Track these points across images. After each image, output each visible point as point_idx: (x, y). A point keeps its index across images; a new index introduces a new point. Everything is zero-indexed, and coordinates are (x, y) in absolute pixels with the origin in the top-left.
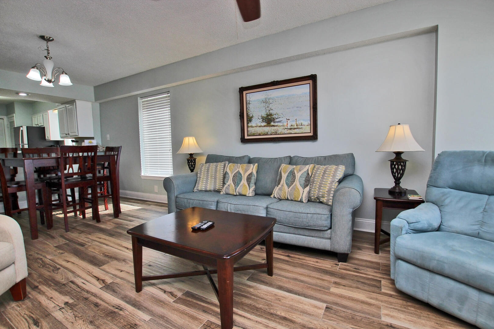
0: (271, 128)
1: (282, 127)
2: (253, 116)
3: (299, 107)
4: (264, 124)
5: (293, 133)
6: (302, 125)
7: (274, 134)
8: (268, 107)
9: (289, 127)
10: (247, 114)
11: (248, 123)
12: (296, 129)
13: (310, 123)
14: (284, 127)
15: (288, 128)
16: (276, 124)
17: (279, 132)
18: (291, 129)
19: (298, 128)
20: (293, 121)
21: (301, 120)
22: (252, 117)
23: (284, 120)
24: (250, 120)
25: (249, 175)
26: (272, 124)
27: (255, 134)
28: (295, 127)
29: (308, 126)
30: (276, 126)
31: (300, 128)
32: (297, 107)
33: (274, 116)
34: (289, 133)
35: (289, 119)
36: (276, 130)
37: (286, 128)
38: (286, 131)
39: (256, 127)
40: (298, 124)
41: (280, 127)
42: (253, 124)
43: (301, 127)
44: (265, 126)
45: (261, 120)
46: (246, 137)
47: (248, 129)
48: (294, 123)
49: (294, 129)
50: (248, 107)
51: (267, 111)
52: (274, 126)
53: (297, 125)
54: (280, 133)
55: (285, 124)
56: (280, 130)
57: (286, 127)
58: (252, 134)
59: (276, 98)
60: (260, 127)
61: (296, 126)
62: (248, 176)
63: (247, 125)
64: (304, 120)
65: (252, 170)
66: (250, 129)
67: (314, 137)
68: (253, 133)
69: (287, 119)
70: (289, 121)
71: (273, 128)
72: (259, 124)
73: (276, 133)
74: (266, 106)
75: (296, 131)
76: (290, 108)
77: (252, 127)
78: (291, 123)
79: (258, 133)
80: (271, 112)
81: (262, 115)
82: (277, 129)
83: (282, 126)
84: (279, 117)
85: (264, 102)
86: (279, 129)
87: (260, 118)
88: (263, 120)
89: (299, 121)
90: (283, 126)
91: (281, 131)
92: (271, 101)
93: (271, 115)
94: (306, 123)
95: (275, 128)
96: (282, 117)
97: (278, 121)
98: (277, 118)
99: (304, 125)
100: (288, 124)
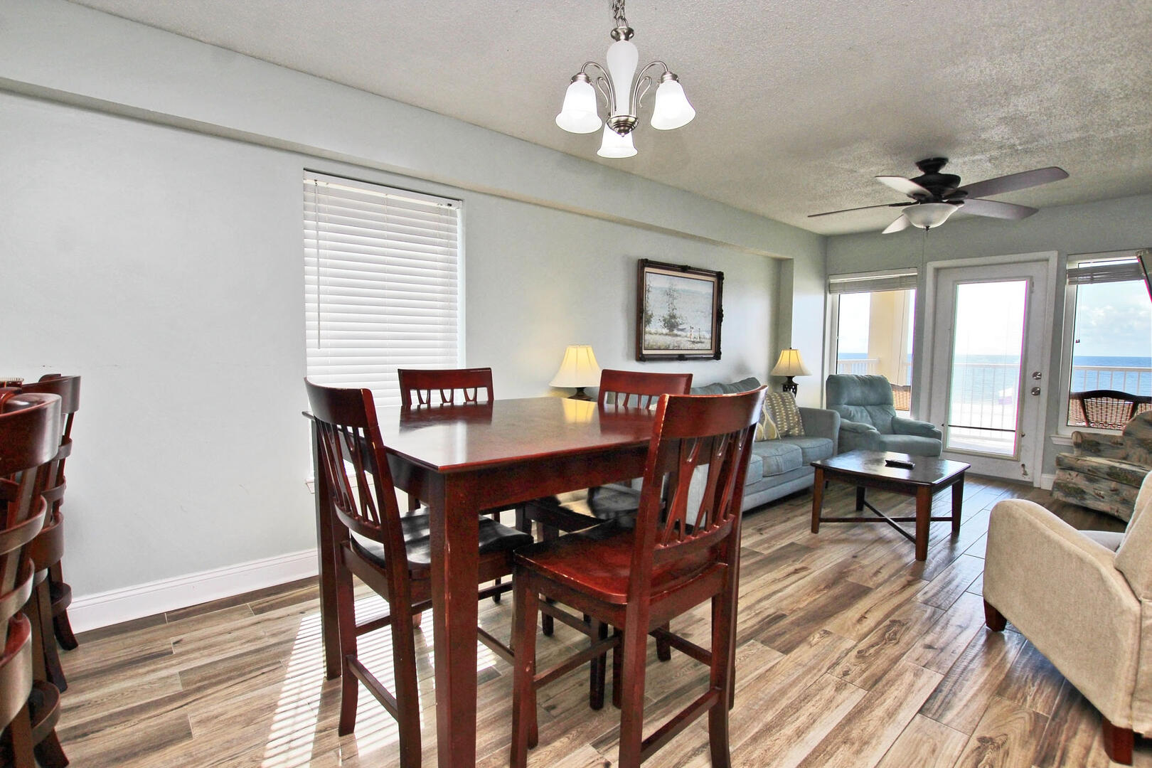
0: (674, 338)
1: (686, 339)
2: (652, 314)
4: (665, 331)
5: (696, 349)
6: (704, 338)
7: (676, 348)
8: (672, 304)
9: (692, 340)
11: (645, 326)
12: (699, 342)
13: (711, 336)
14: (688, 339)
16: (679, 333)
17: (682, 346)
18: (694, 342)
20: (696, 331)
21: (704, 331)
22: (651, 316)
23: (688, 327)
24: (648, 320)
26: (676, 331)
27: (654, 347)
28: (698, 340)
29: (709, 340)
30: (680, 336)
31: (702, 342)
32: (701, 312)
33: (677, 320)
34: (692, 348)
35: (693, 328)
36: (678, 343)
37: (689, 341)
38: (689, 345)
39: (656, 334)
40: (701, 336)
41: (683, 339)
42: (651, 328)
43: (703, 340)
44: (666, 334)
45: (663, 324)
46: (644, 351)
47: (645, 336)
48: (697, 335)
49: (697, 343)
51: (671, 310)
52: (677, 335)
53: (700, 338)
55: (689, 335)
56: (684, 343)
57: (690, 339)
58: (650, 346)
60: (660, 334)
63: (644, 329)
64: (706, 331)
66: (648, 337)
67: (717, 356)
68: (652, 344)
69: (691, 328)
70: (693, 330)
71: (676, 338)
72: (660, 331)
73: (679, 347)
74: (670, 302)
75: (699, 346)
76: (694, 312)
77: (650, 334)
78: (694, 333)
79: (657, 345)
80: (675, 312)
81: (664, 316)
82: (680, 341)
83: (685, 337)
84: (684, 322)
85: (667, 294)
86: (682, 342)
87: (661, 319)
88: (665, 324)
89: (702, 331)
90: (687, 337)
91: (685, 345)
92: (675, 294)
93: (674, 317)
94: (708, 336)
95: (679, 338)
96: (686, 323)
97: (681, 328)
98: (680, 324)
99: (706, 339)
100: (691, 335)
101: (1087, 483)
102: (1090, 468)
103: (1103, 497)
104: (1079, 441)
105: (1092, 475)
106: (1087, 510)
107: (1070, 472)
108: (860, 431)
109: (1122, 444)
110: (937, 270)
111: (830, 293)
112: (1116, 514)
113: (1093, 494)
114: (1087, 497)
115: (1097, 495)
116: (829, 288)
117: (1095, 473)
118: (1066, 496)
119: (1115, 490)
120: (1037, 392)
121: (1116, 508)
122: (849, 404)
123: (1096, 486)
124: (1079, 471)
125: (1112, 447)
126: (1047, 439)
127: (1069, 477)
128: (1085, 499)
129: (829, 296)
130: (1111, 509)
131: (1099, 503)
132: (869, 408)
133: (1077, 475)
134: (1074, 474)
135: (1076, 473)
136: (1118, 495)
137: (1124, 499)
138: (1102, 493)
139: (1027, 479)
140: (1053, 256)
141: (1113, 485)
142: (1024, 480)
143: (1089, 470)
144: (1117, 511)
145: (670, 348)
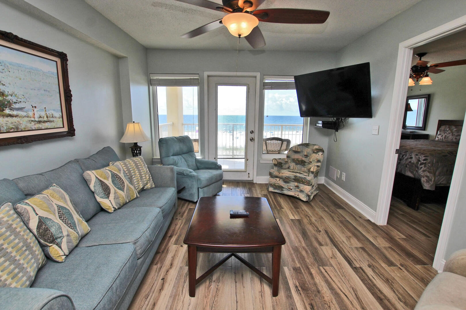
0: (6, 119)
1: (26, 119)
3: (47, 91)
5: (43, 128)
6: (53, 117)
7: (12, 130)
9: (37, 119)
12: (47, 122)
13: (61, 115)
14: (30, 119)
15: (35, 121)
16: (15, 113)
17: (22, 127)
18: (40, 122)
19: (49, 121)
21: (51, 110)
23: (28, 106)
26: (7, 111)
28: (45, 119)
29: (60, 118)
30: (16, 116)
31: (51, 121)
32: (44, 90)
33: (9, 98)
34: (37, 128)
35: (35, 107)
36: (15, 124)
37: (32, 121)
38: (33, 126)
40: (48, 115)
41: (23, 119)
43: (52, 119)
48: (43, 114)
49: (45, 122)
52: (10, 116)
53: (47, 117)
54: (25, 128)
55: (31, 114)
56: (24, 123)
57: (33, 119)
59: (8, 65)
61: (47, 119)
64: (54, 110)
69: (33, 107)
70: (35, 110)
71: (10, 119)
73: (17, 128)
75: (47, 125)
76: (35, 90)
78: (38, 112)
80: (2, 88)
82: (18, 121)
83: (25, 116)
84: (19, 100)
86: (21, 122)
89: (49, 110)
90: (28, 117)
91: (26, 125)
93: (3, 94)
94: (58, 114)
95: (15, 119)
96: (24, 102)
97: (17, 107)
98: (15, 103)
99: (56, 117)
100: (34, 114)
101: (284, 183)
102: (286, 177)
103: (291, 190)
104: (276, 163)
105: (286, 180)
106: (283, 195)
107: (276, 178)
108: (185, 174)
109: (287, 162)
110: (208, 76)
111: (151, 85)
112: (297, 197)
113: (287, 188)
114: (284, 189)
115: (289, 188)
116: (151, 83)
117: (288, 179)
118: (274, 190)
119: (297, 187)
120: (252, 140)
121: (297, 194)
122: (173, 155)
123: (288, 184)
124: (280, 178)
125: (285, 163)
126: (258, 161)
127: (276, 181)
128: (283, 190)
129: (151, 87)
130: (295, 194)
131: (290, 192)
132: (183, 155)
133: (279, 180)
134: (278, 179)
135: (279, 179)
136: (298, 188)
137: (301, 190)
138: (291, 187)
139: (250, 179)
140: (258, 75)
141: (296, 184)
142: (248, 179)
143: (285, 178)
144: (298, 195)
145: (2, 132)
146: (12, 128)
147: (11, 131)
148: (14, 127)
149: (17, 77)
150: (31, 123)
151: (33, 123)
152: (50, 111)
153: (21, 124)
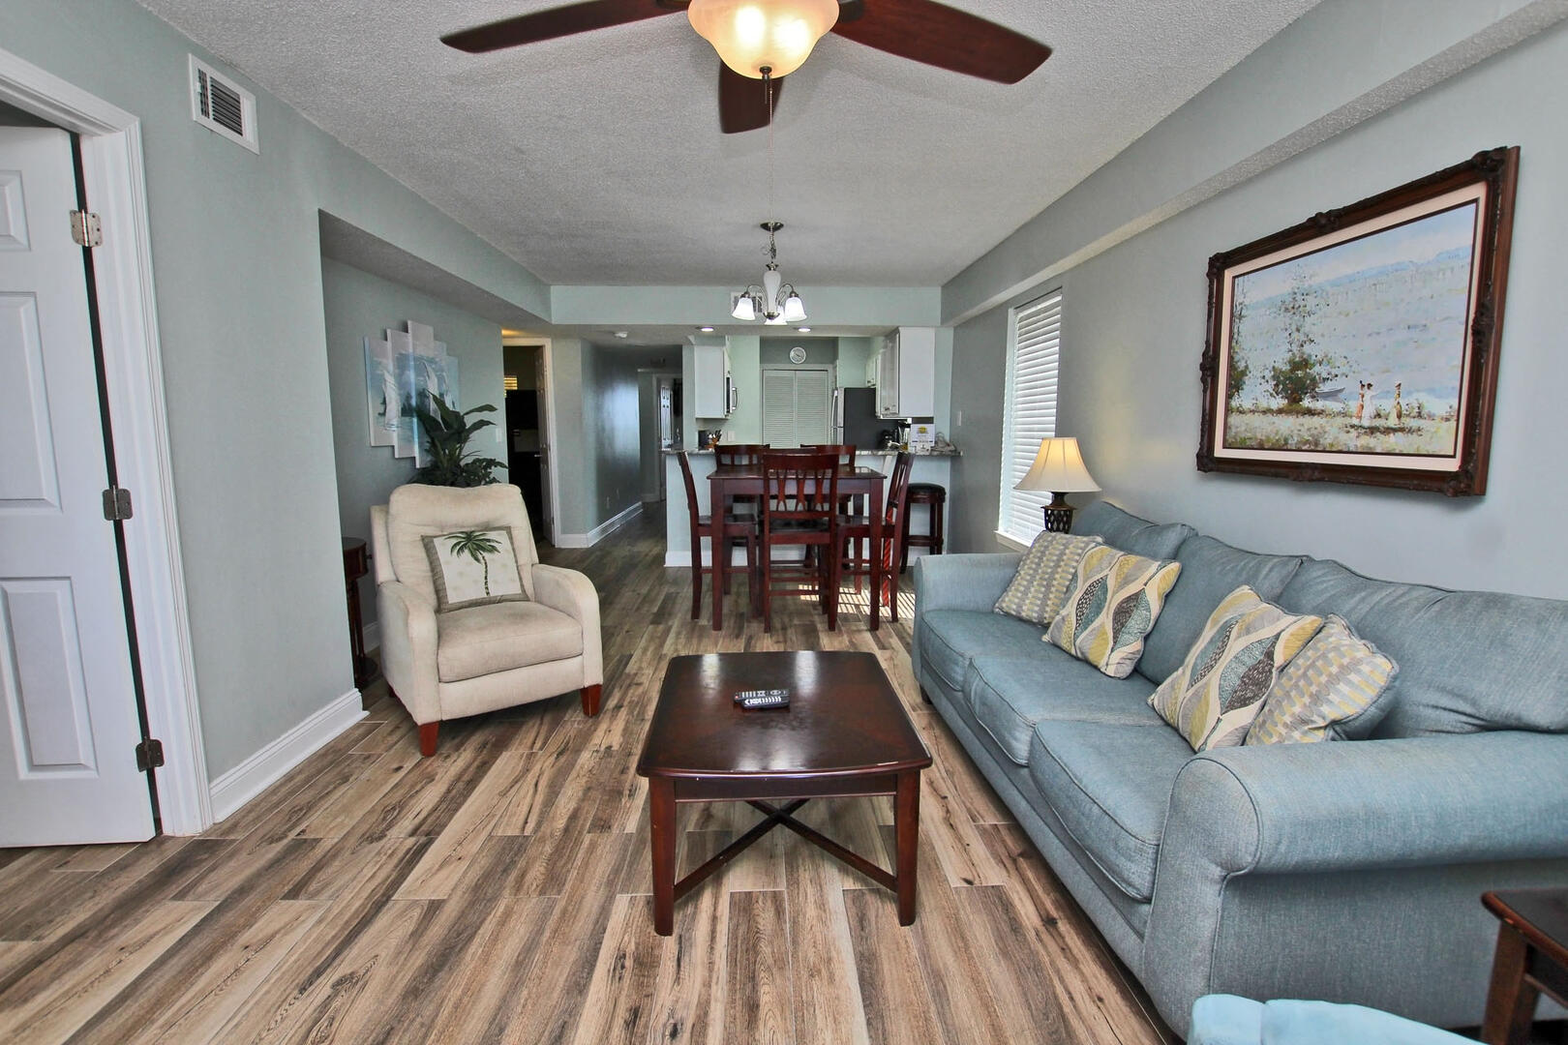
0: (1302, 419)
1: (1340, 421)
2: (1247, 367)
3: (1415, 327)
4: (1279, 402)
5: (1379, 451)
6: (1420, 415)
7: (1307, 447)
8: (1298, 330)
9: (1366, 423)
10: (1231, 358)
11: (1229, 397)
12: (1395, 430)
13: (1456, 407)
14: (1348, 421)
15: (1362, 427)
16: (1319, 405)
17: (1326, 441)
18: (1372, 430)
19: (1402, 430)
20: (1386, 394)
21: (1418, 391)
22: (1243, 373)
23: (1350, 385)
24: (1235, 385)
25: (1129, 599)
26: (1307, 402)
27: (1248, 443)
28: (1393, 422)
29: (1447, 420)
30: (1320, 413)
31: (1410, 431)
32: (1409, 327)
33: (1317, 369)
34: (1362, 447)
35: (1370, 385)
36: (1316, 432)
37: (1352, 426)
38: (1352, 440)
39: (1253, 412)
40: (1404, 407)
41: (1333, 420)
42: (1242, 400)
43: (1414, 423)
44: (1280, 411)
45: (1270, 386)
46: (1220, 452)
47: (1229, 419)
48: (1388, 405)
49: (1388, 430)
50: (1236, 330)
51: (1295, 348)
52: (1310, 412)
53: (1399, 416)
54: (1332, 445)
56: (1332, 431)
57: (1355, 421)
58: (1239, 440)
59: (1329, 289)
60: (1264, 412)
61: (1397, 421)
62: (1122, 602)
63: (1227, 404)
64: (1431, 391)
65: (1145, 585)
66: (1234, 419)
68: (1243, 436)
69: (1363, 386)
70: (1368, 394)
71: (1308, 421)
72: (1264, 404)
73: (1317, 444)
74: (1294, 327)
75: (1393, 441)
76: (1378, 333)
77: (1240, 412)
78: (1377, 403)
79: (1256, 439)
80: (1307, 349)
81: (1276, 365)
82: (1321, 426)
83: (1339, 414)
84: (1334, 372)
85: (1287, 309)
86: (1327, 429)
87: (1269, 374)
88: (1277, 385)
89: (1410, 393)
90: (1345, 415)
91: (1337, 438)
92: (1311, 302)
93: (1304, 363)
94: (1443, 406)
95: (1316, 421)
96: (1343, 374)
97: (1327, 391)
98: (1324, 380)
99: (1431, 417)
100: (1362, 407)
145: (1289, 447)
146: (1307, 442)
147: (1303, 448)
148: (1310, 438)
149: (1340, 313)
150: (1348, 432)
151: (1354, 433)
152: (1415, 395)
153: (1325, 432)
